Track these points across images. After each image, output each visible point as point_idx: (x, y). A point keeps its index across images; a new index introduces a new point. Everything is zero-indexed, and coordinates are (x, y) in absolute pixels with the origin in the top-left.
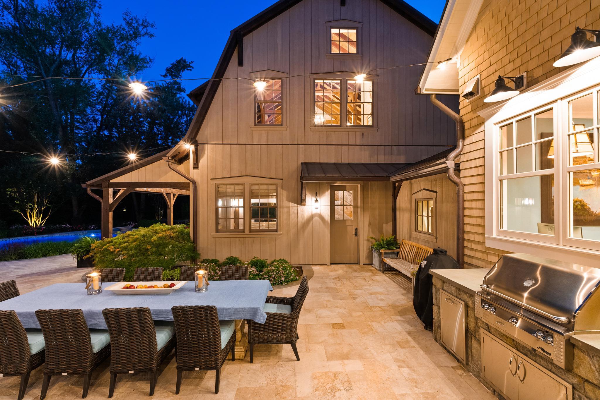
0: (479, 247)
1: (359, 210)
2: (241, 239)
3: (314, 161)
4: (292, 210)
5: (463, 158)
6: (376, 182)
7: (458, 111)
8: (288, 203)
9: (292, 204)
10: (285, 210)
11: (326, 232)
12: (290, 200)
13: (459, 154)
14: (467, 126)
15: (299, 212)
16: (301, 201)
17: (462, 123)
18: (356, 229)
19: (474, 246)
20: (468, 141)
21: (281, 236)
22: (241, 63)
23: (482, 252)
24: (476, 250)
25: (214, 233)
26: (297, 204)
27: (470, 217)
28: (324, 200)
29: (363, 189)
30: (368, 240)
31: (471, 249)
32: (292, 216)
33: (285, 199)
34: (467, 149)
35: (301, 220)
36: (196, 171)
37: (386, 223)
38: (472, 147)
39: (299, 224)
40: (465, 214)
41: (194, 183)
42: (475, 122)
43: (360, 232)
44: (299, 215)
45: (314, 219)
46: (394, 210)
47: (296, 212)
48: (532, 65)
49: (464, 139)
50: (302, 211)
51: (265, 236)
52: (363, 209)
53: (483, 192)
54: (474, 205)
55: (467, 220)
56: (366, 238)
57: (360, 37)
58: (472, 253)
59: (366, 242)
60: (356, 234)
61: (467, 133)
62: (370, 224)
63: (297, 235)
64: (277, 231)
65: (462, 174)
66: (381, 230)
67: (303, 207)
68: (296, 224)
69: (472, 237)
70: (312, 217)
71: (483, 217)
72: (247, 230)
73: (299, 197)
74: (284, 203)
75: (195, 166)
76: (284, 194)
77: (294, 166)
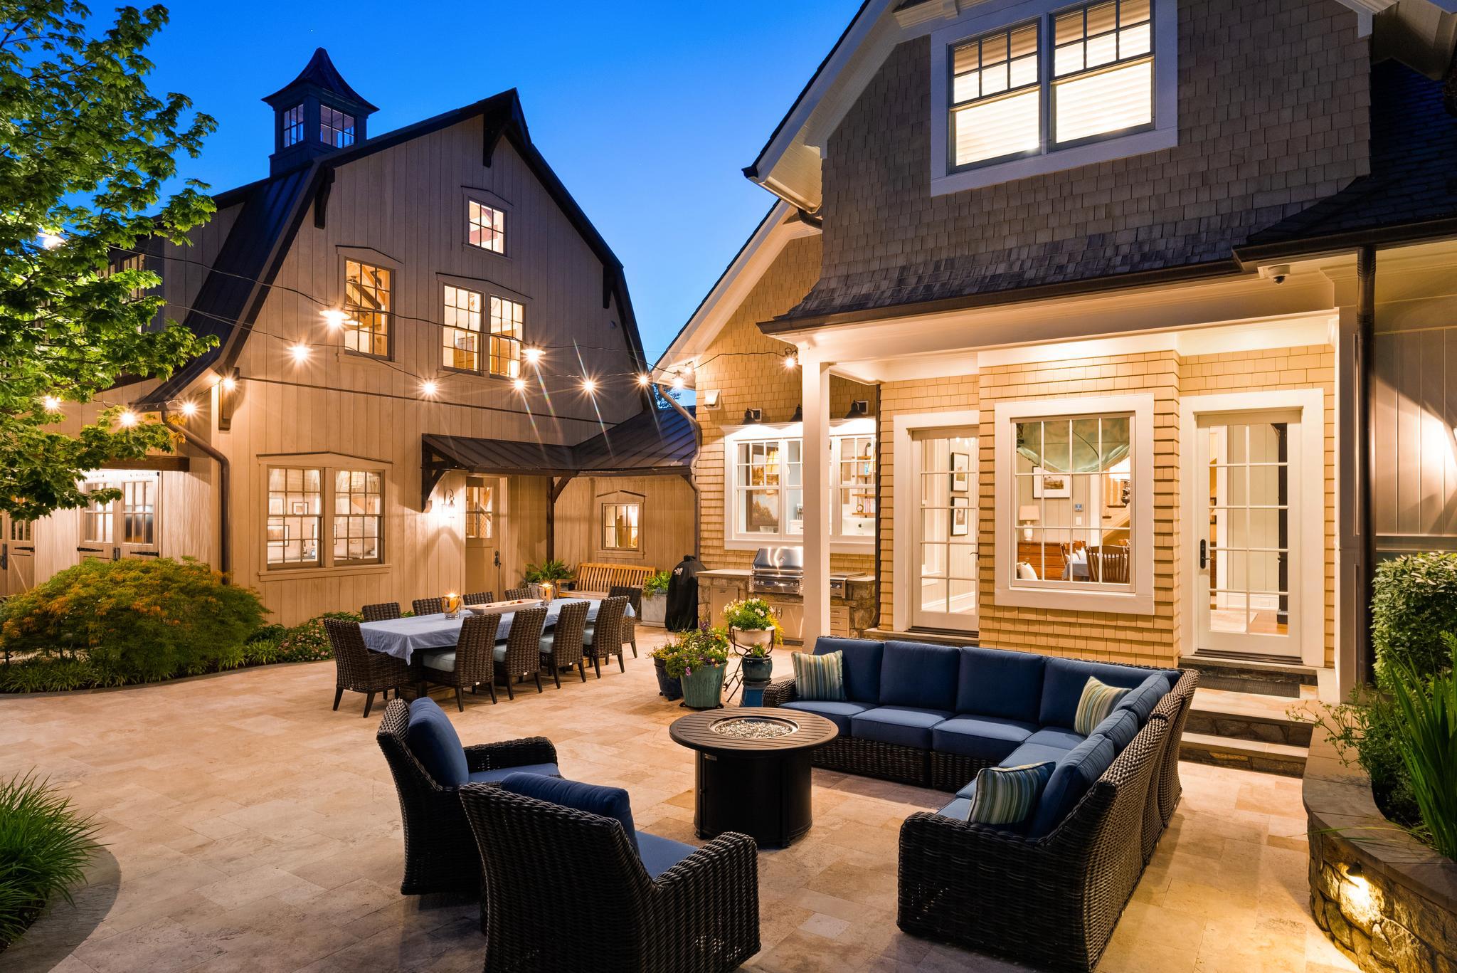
0: (718, 552)
1: (502, 520)
2: (316, 581)
3: (443, 433)
4: (408, 521)
5: (700, 464)
6: (528, 476)
7: (694, 416)
8: (401, 507)
9: (408, 511)
10: (395, 521)
11: (458, 561)
12: (404, 502)
13: (698, 460)
14: (705, 433)
15: (419, 524)
16: (423, 505)
17: (700, 429)
18: (497, 554)
19: (711, 551)
20: (705, 448)
21: (389, 570)
22: (320, 222)
23: (720, 555)
24: (714, 555)
25: (264, 571)
26: (416, 509)
27: (708, 523)
28: (460, 502)
29: (512, 486)
30: (517, 571)
31: (709, 555)
32: (407, 533)
33: (395, 499)
34: (704, 456)
35: (421, 540)
36: (224, 435)
37: (540, 541)
38: (711, 456)
39: (419, 547)
40: (702, 521)
41: (223, 462)
42: (713, 432)
43: (503, 559)
44: (419, 530)
45: (440, 538)
46: (550, 520)
47: (413, 524)
48: (766, 405)
49: (701, 445)
50: (424, 523)
51: (364, 572)
52: (512, 517)
53: (723, 500)
54: (712, 511)
55: (703, 527)
56: (514, 568)
57: (509, 227)
58: (709, 559)
59: (514, 574)
60: (497, 562)
61: (705, 440)
62: (519, 544)
63: (415, 566)
64: (380, 560)
66: (532, 554)
67: (423, 514)
68: (414, 546)
69: (709, 543)
70: (437, 535)
71: (722, 523)
72: (329, 563)
73: (419, 497)
74: (395, 508)
75: (225, 425)
76: (393, 490)
77: (412, 440)
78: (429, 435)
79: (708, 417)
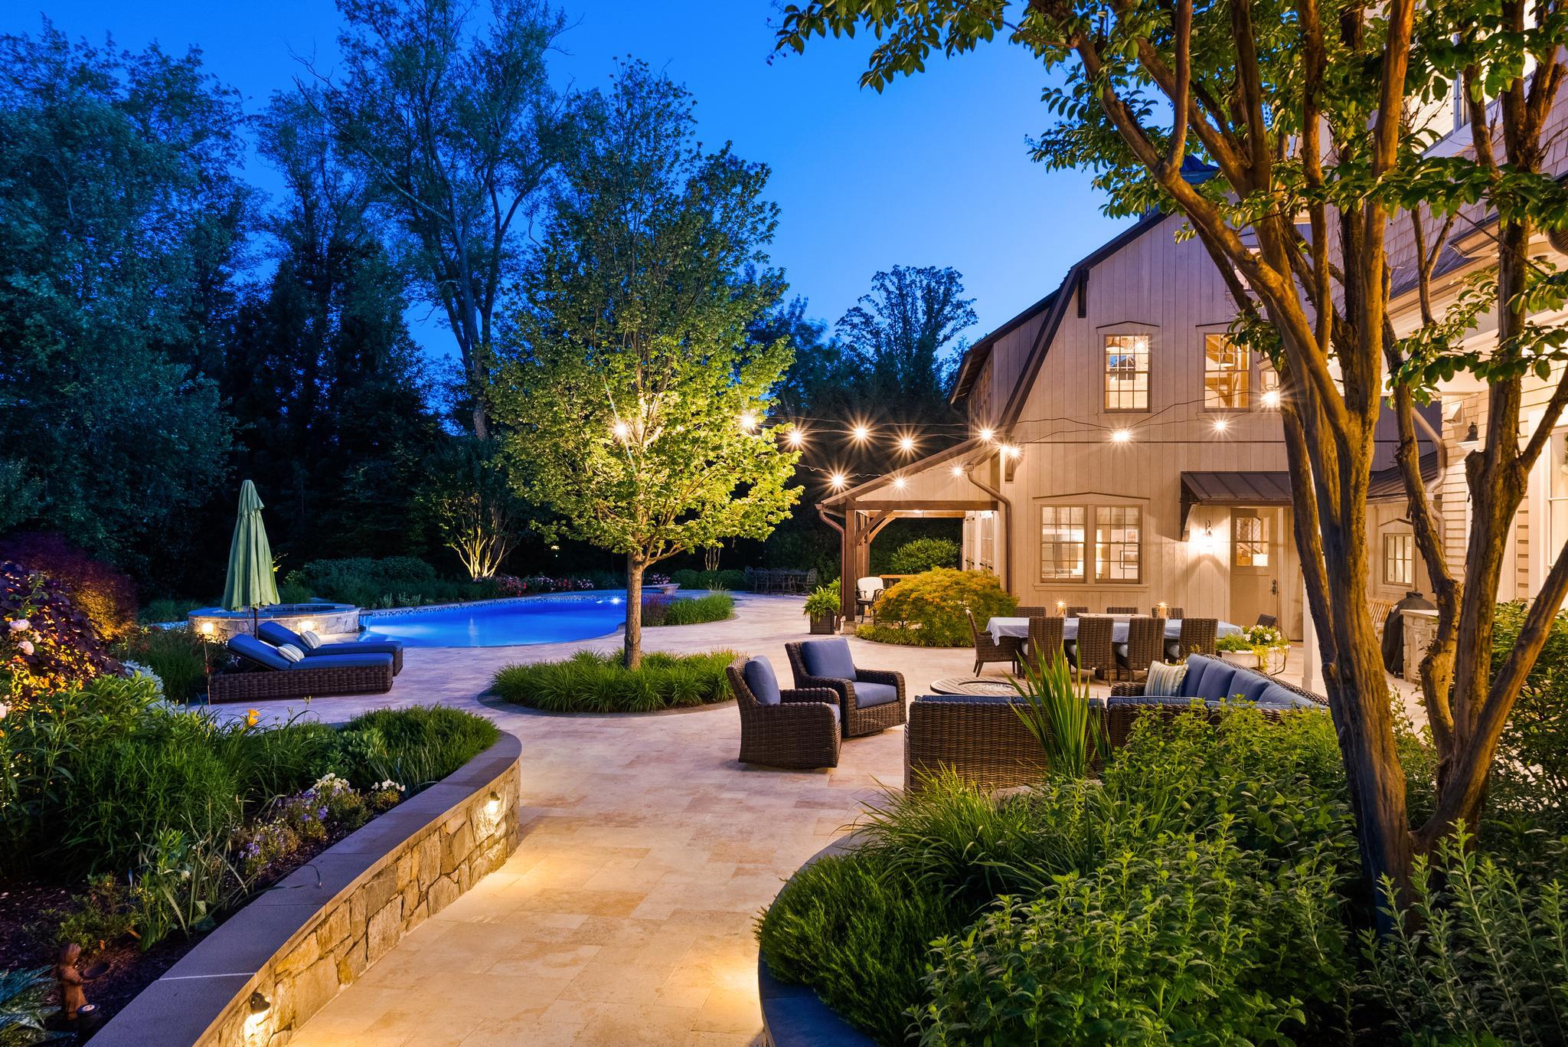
1: (1281, 550)
2: (1080, 593)
3: (1203, 469)
4: (1165, 549)
5: (1445, 489)
7: (1440, 433)
8: (1159, 537)
9: (1165, 540)
10: (1154, 548)
11: (1223, 586)
12: (1162, 532)
13: (1441, 484)
14: (1450, 452)
15: (1178, 551)
16: (1182, 534)
17: (1445, 449)
18: (1275, 582)
21: (1150, 588)
22: (1082, 313)
25: (1038, 583)
26: (1175, 539)
28: (1222, 532)
29: (1287, 516)
30: (1297, 601)
32: (1166, 559)
33: (1153, 530)
34: (1449, 479)
35: (1180, 565)
36: (1009, 485)
38: (1455, 479)
39: (1178, 572)
41: (1007, 504)
42: (1457, 451)
43: (1282, 587)
44: (1178, 557)
45: (1202, 565)
47: (1172, 551)
49: (1446, 466)
50: (1182, 550)
51: (1121, 589)
52: (1289, 548)
56: (1293, 597)
59: (1293, 604)
60: (1274, 591)
61: (1450, 461)
63: (1174, 586)
64: (1140, 581)
65: (1445, 507)
67: (1184, 544)
68: (1172, 571)
70: (1198, 562)
72: (1090, 580)
73: (1178, 528)
74: (1153, 537)
75: (1010, 478)
76: (1151, 522)
77: (1170, 477)
78: (1189, 473)
79: (1452, 434)
